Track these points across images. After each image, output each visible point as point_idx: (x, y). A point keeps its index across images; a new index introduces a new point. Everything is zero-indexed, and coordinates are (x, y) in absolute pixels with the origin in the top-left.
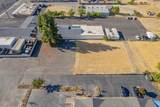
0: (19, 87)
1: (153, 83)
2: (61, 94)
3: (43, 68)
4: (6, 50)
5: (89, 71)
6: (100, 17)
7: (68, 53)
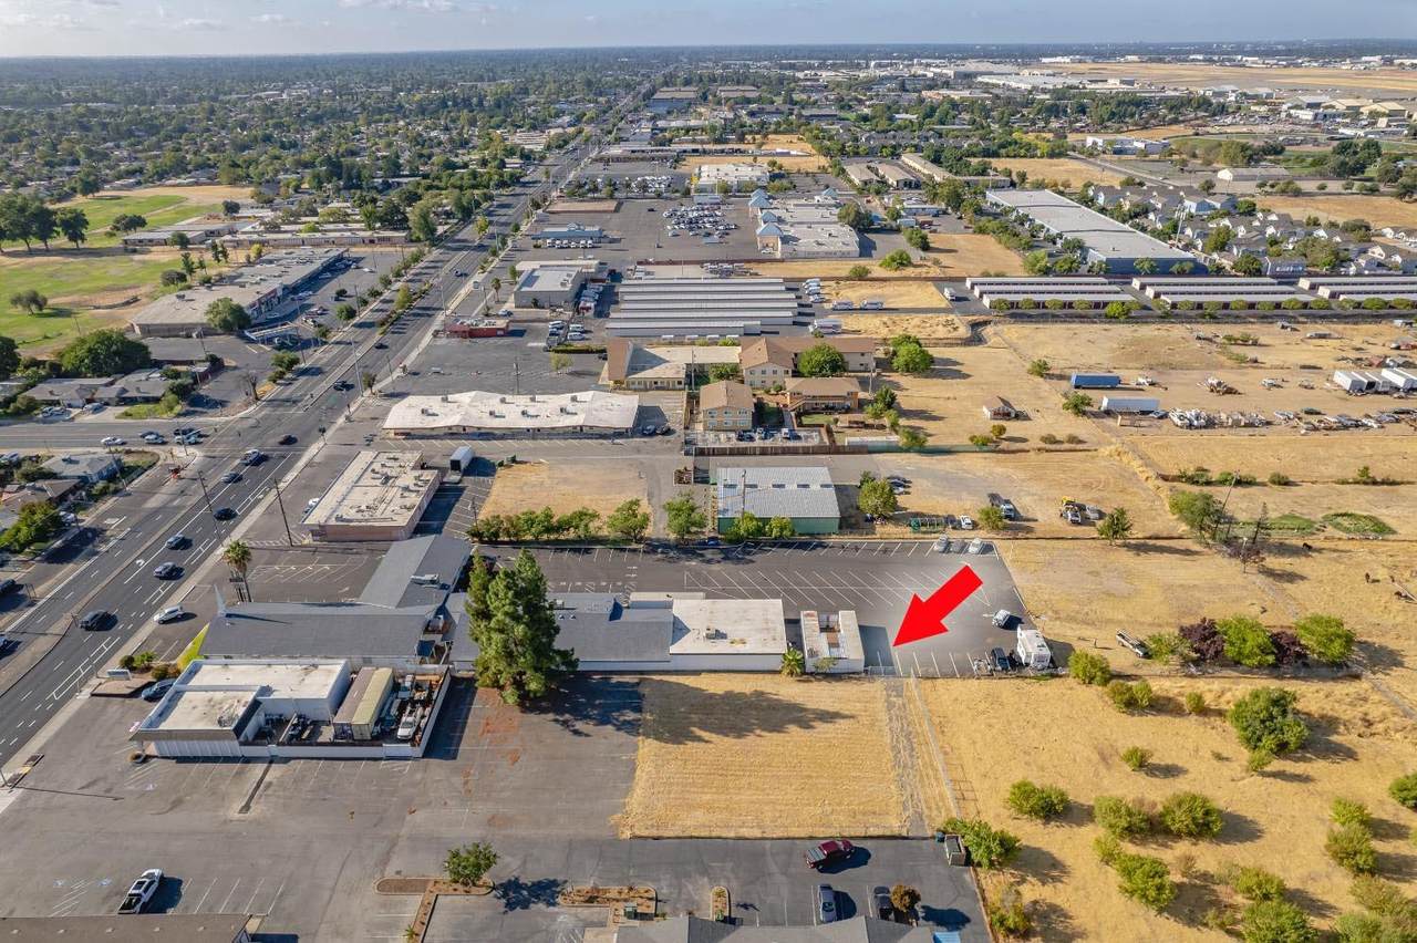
0: (385, 886)
1: (968, 875)
2: (564, 915)
3: (484, 809)
4: (303, 722)
5: (694, 822)
6: (782, 543)
7: (603, 739)
